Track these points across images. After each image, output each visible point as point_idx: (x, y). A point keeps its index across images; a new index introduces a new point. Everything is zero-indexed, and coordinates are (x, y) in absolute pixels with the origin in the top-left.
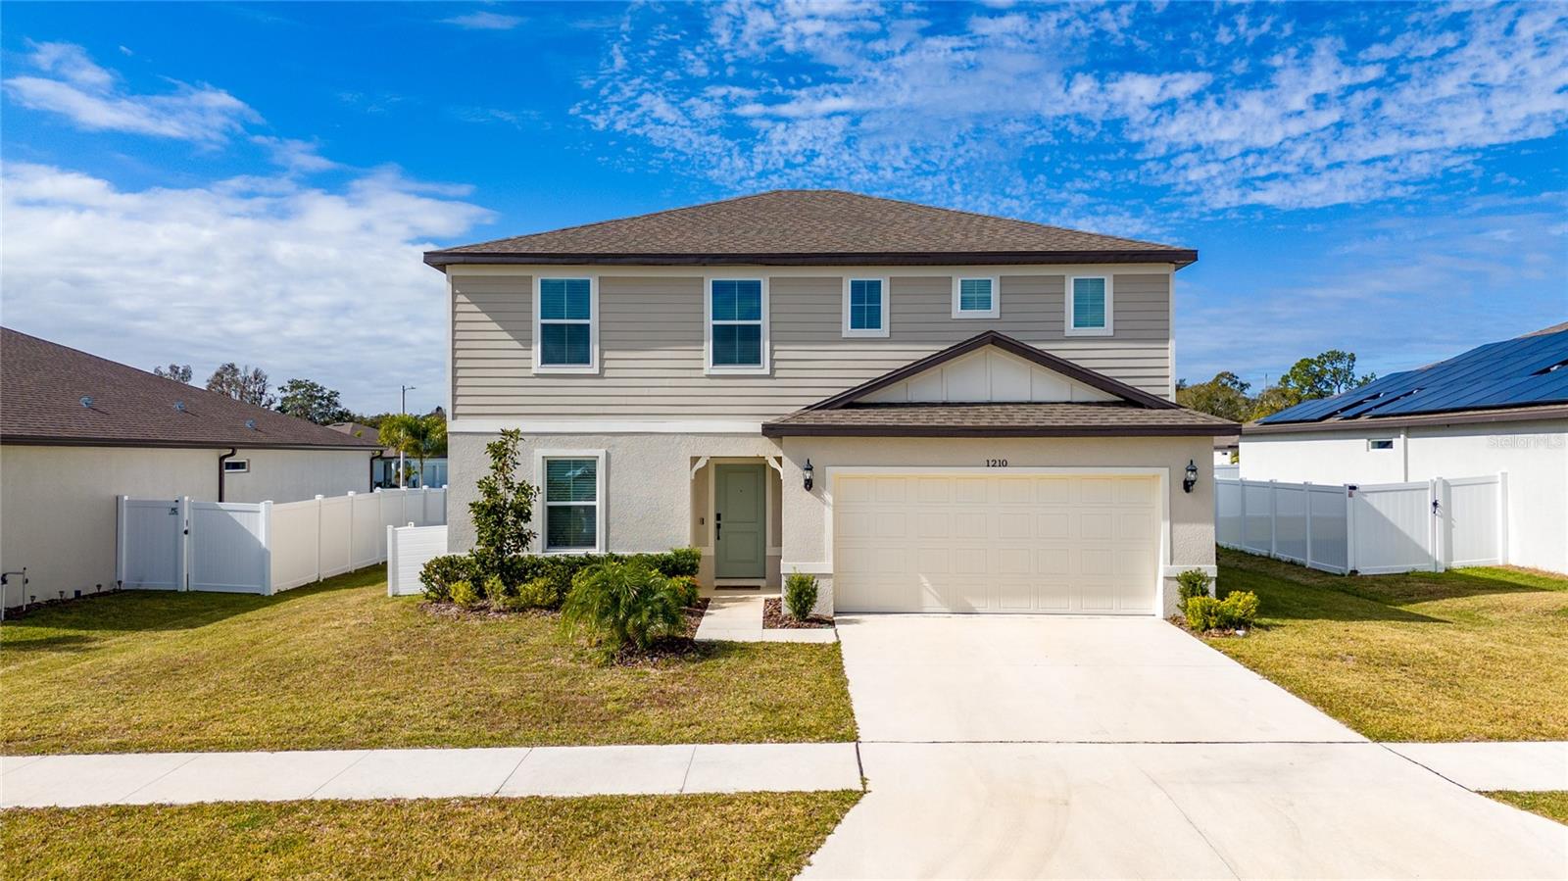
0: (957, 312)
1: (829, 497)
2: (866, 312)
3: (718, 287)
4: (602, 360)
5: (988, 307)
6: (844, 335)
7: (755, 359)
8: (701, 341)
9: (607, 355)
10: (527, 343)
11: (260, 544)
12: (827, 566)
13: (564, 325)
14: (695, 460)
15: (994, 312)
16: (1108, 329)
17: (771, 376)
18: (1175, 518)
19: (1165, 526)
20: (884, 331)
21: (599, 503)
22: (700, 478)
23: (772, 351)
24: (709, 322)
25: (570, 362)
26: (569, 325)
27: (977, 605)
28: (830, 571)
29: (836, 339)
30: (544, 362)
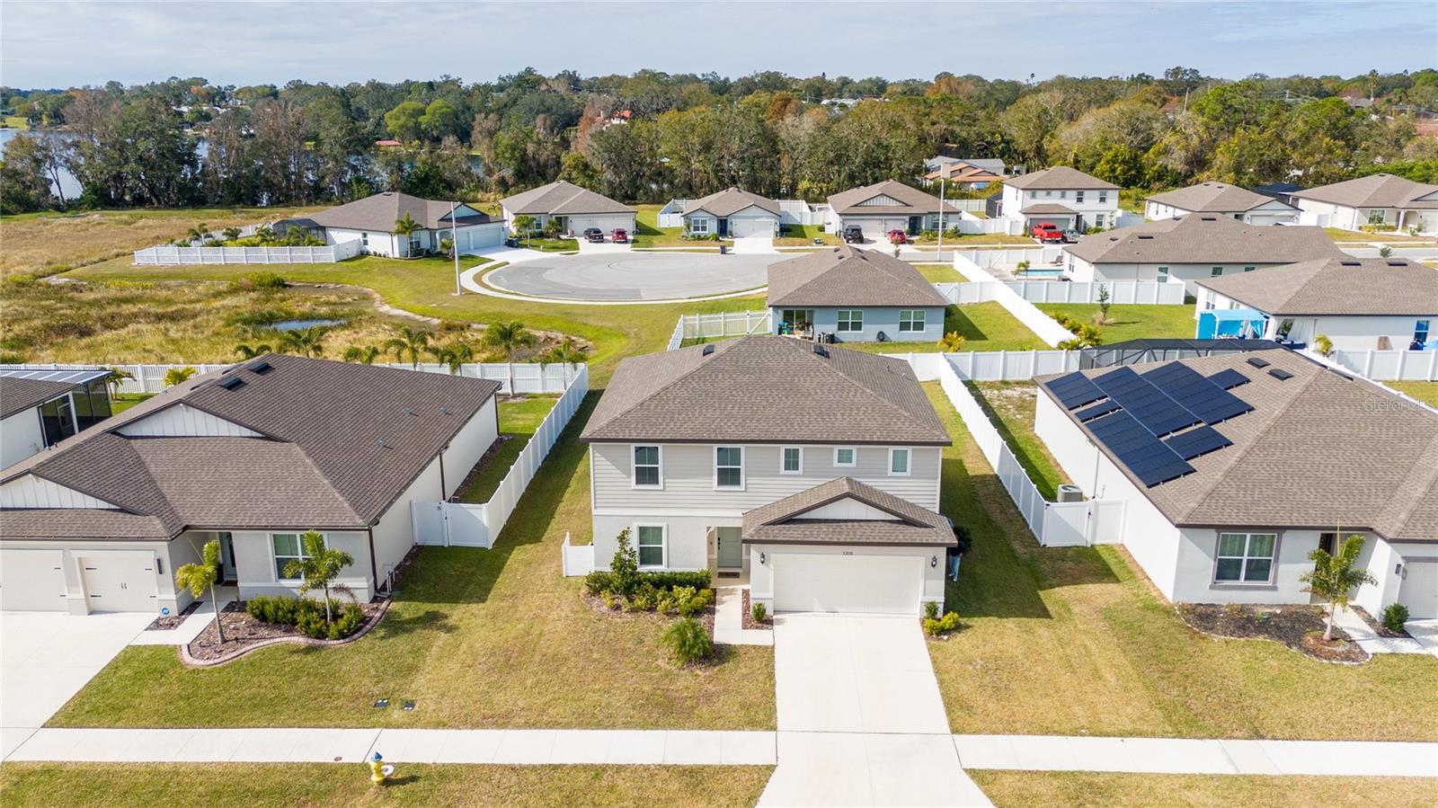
0: (836, 464)
1: (772, 567)
2: (792, 462)
3: (719, 449)
4: (664, 483)
5: (851, 462)
6: (781, 473)
7: (738, 483)
8: (712, 475)
9: (667, 481)
10: (629, 476)
11: (483, 525)
12: (771, 595)
13: (645, 468)
14: (709, 528)
15: (854, 464)
16: (909, 473)
17: (745, 491)
18: (926, 577)
19: (922, 581)
20: (800, 471)
21: (664, 546)
22: (711, 536)
23: (746, 480)
24: (716, 467)
25: (649, 483)
26: (649, 468)
27: (838, 609)
28: (772, 597)
29: (776, 474)
30: (637, 483)
